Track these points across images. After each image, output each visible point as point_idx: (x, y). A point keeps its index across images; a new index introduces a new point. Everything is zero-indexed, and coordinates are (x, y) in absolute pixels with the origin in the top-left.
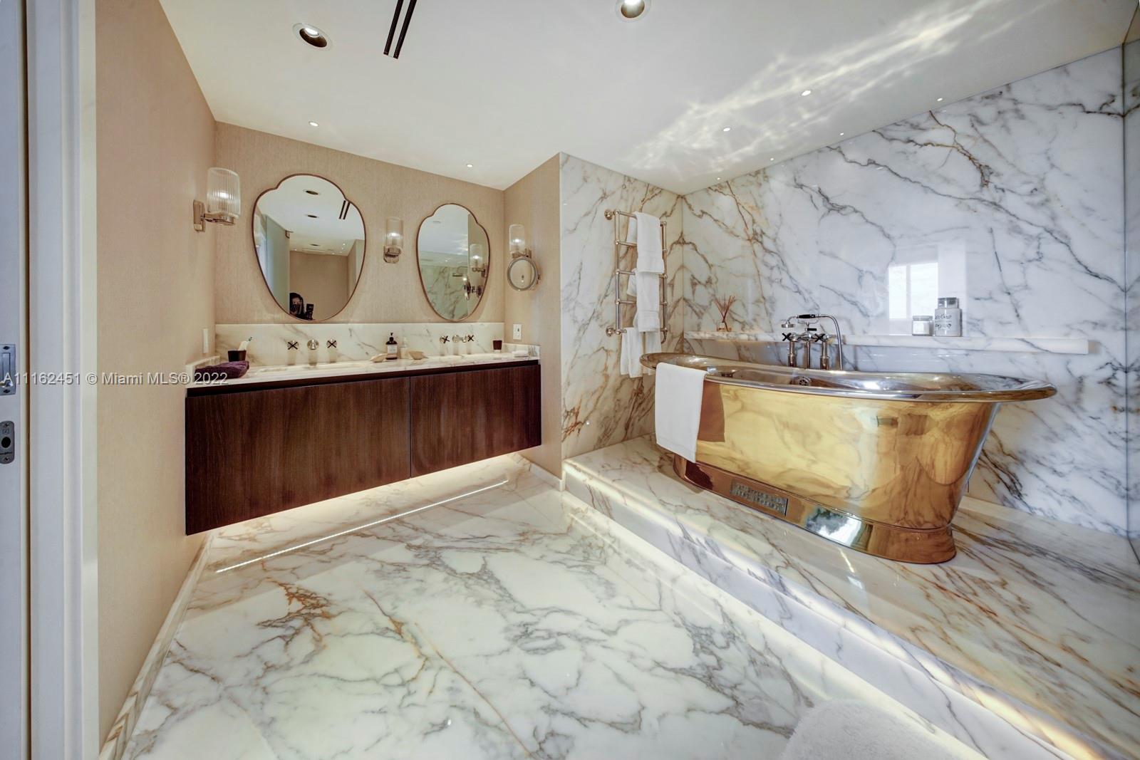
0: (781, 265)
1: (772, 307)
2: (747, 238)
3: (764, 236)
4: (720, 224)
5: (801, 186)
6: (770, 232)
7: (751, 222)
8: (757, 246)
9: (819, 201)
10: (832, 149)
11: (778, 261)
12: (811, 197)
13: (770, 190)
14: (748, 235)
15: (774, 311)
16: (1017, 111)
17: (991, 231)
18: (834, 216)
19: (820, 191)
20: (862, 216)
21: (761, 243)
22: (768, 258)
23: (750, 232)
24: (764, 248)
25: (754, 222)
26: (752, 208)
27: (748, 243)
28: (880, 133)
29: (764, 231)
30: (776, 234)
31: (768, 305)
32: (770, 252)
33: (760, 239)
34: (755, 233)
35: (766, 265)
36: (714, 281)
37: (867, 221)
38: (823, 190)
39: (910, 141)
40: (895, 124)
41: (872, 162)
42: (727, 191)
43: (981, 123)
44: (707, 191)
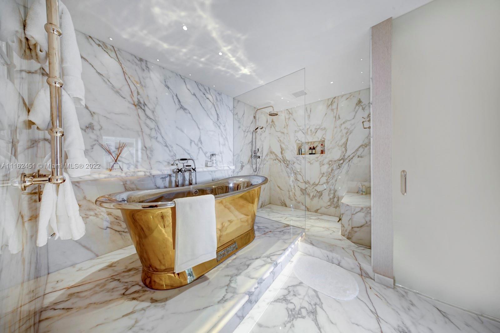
0: (157, 128)
1: (151, 154)
2: (133, 103)
3: (145, 106)
4: (104, 78)
5: (168, 88)
6: (150, 106)
7: (136, 92)
8: (140, 111)
9: (176, 101)
10: (182, 78)
11: (155, 126)
12: (173, 97)
13: (150, 78)
14: (134, 101)
15: (152, 156)
16: (222, 102)
17: (219, 134)
18: (181, 111)
19: (177, 96)
20: (192, 116)
21: (144, 110)
22: (148, 122)
23: (136, 100)
24: (146, 115)
25: (138, 94)
26: (137, 82)
27: (133, 107)
28: (197, 84)
29: (146, 103)
30: (154, 108)
31: (148, 152)
32: (150, 119)
33: (143, 107)
34: (139, 102)
35: (148, 126)
36: (97, 127)
37: (193, 119)
38: (178, 95)
39: (204, 94)
40: (201, 84)
41: (194, 95)
42: (113, 54)
43: (218, 101)
44: (88, 39)
